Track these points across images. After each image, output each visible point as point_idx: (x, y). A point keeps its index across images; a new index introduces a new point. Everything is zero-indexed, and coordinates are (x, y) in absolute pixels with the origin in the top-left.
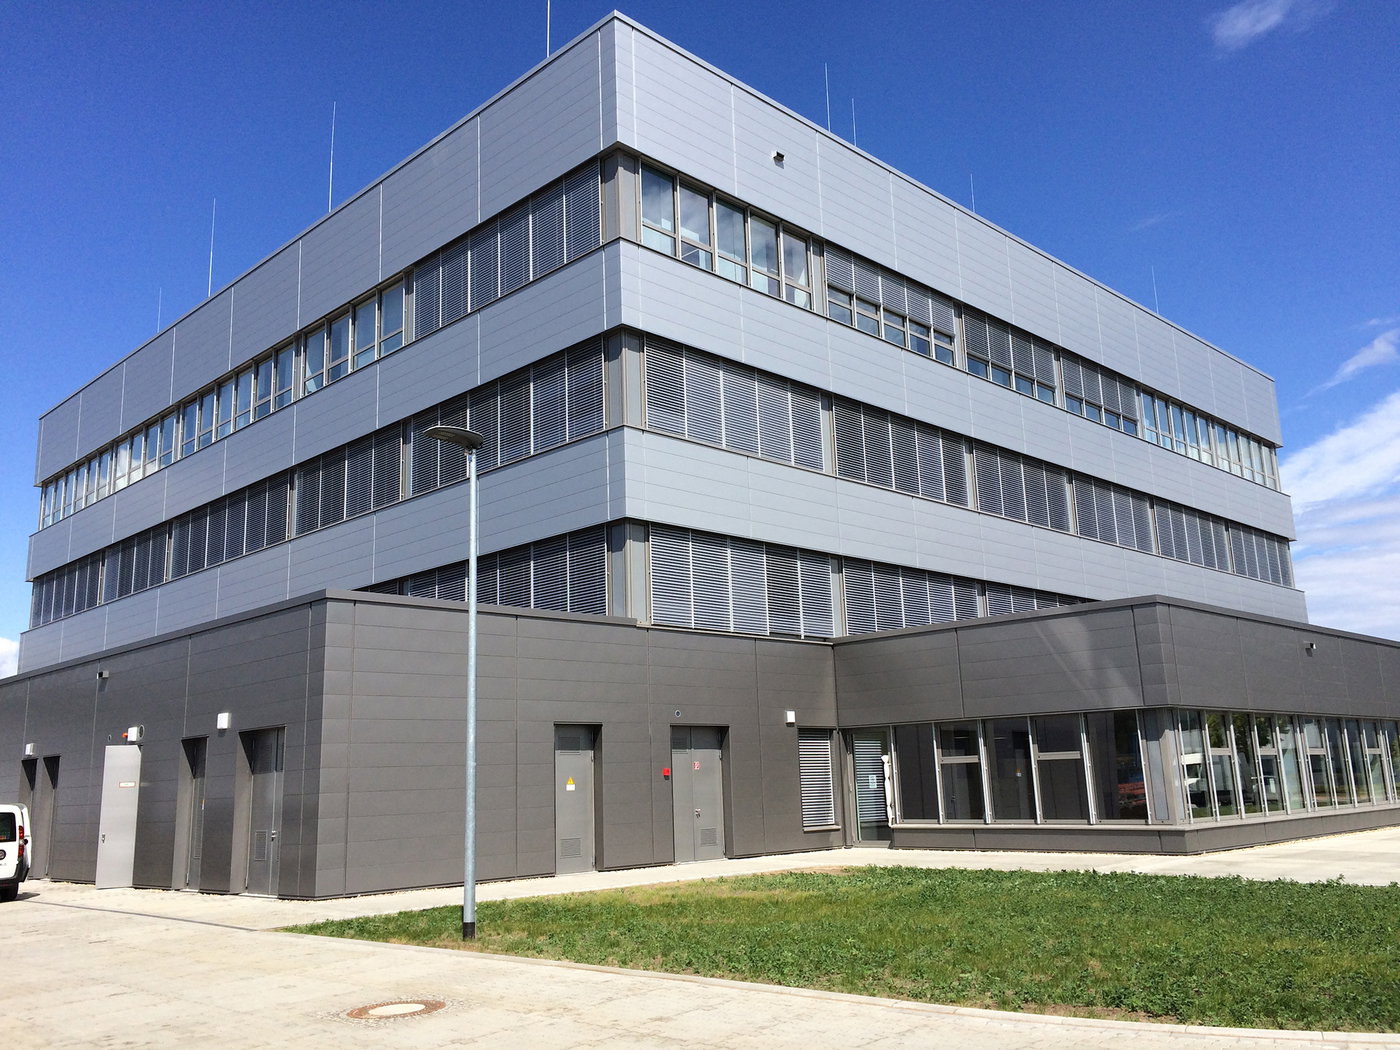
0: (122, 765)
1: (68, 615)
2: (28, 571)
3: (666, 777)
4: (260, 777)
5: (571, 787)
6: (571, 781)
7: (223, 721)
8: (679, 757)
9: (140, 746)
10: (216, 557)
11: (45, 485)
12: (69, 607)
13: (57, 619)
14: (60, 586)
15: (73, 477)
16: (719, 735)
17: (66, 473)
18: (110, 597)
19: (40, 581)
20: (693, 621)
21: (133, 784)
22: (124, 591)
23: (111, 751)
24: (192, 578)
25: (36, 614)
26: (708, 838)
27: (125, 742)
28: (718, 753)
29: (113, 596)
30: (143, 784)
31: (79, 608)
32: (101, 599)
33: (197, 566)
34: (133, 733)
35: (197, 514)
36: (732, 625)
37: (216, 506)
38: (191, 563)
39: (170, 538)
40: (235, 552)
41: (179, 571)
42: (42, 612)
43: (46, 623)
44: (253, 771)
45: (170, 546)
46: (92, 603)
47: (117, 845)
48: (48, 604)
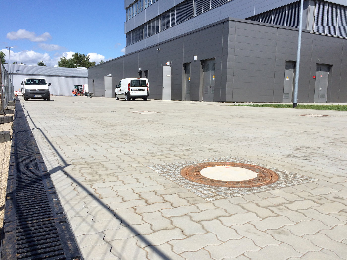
0: (167, 71)
1: (136, 42)
2: (125, 31)
3: (314, 78)
4: (205, 72)
5: (287, 79)
6: (287, 78)
7: (195, 58)
8: (318, 73)
9: (171, 66)
10: (173, 24)
11: (127, 9)
12: (136, 40)
13: (133, 43)
14: (133, 35)
15: (134, 6)
16: (329, 67)
17: (132, 5)
18: (146, 37)
19: (128, 34)
20: (326, 32)
21: (169, 76)
22: (149, 35)
23: (164, 67)
24: (167, 30)
25: (128, 42)
26: (323, 97)
27: (166, 65)
28: (328, 73)
29: (147, 36)
30: (172, 76)
31: (138, 40)
32: (143, 37)
33: (168, 27)
34: (168, 63)
35: (167, 12)
36: (337, 34)
37: (172, 9)
38: (166, 26)
39: (160, 20)
40: (178, 22)
41: (163, 29)
42: (129, 42)
43: (131, 44)
44: (204, 71)
45: (161, 22)
46: (141, 38)
47: (167, 90)
48: (130, 39)
